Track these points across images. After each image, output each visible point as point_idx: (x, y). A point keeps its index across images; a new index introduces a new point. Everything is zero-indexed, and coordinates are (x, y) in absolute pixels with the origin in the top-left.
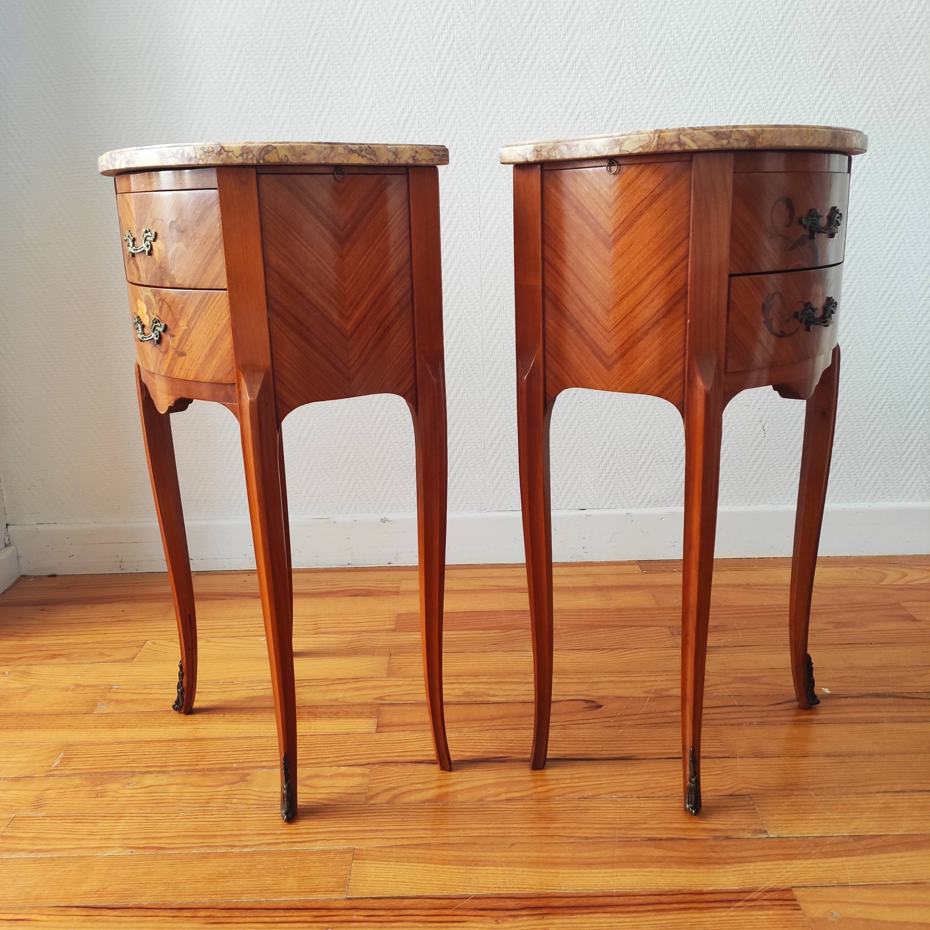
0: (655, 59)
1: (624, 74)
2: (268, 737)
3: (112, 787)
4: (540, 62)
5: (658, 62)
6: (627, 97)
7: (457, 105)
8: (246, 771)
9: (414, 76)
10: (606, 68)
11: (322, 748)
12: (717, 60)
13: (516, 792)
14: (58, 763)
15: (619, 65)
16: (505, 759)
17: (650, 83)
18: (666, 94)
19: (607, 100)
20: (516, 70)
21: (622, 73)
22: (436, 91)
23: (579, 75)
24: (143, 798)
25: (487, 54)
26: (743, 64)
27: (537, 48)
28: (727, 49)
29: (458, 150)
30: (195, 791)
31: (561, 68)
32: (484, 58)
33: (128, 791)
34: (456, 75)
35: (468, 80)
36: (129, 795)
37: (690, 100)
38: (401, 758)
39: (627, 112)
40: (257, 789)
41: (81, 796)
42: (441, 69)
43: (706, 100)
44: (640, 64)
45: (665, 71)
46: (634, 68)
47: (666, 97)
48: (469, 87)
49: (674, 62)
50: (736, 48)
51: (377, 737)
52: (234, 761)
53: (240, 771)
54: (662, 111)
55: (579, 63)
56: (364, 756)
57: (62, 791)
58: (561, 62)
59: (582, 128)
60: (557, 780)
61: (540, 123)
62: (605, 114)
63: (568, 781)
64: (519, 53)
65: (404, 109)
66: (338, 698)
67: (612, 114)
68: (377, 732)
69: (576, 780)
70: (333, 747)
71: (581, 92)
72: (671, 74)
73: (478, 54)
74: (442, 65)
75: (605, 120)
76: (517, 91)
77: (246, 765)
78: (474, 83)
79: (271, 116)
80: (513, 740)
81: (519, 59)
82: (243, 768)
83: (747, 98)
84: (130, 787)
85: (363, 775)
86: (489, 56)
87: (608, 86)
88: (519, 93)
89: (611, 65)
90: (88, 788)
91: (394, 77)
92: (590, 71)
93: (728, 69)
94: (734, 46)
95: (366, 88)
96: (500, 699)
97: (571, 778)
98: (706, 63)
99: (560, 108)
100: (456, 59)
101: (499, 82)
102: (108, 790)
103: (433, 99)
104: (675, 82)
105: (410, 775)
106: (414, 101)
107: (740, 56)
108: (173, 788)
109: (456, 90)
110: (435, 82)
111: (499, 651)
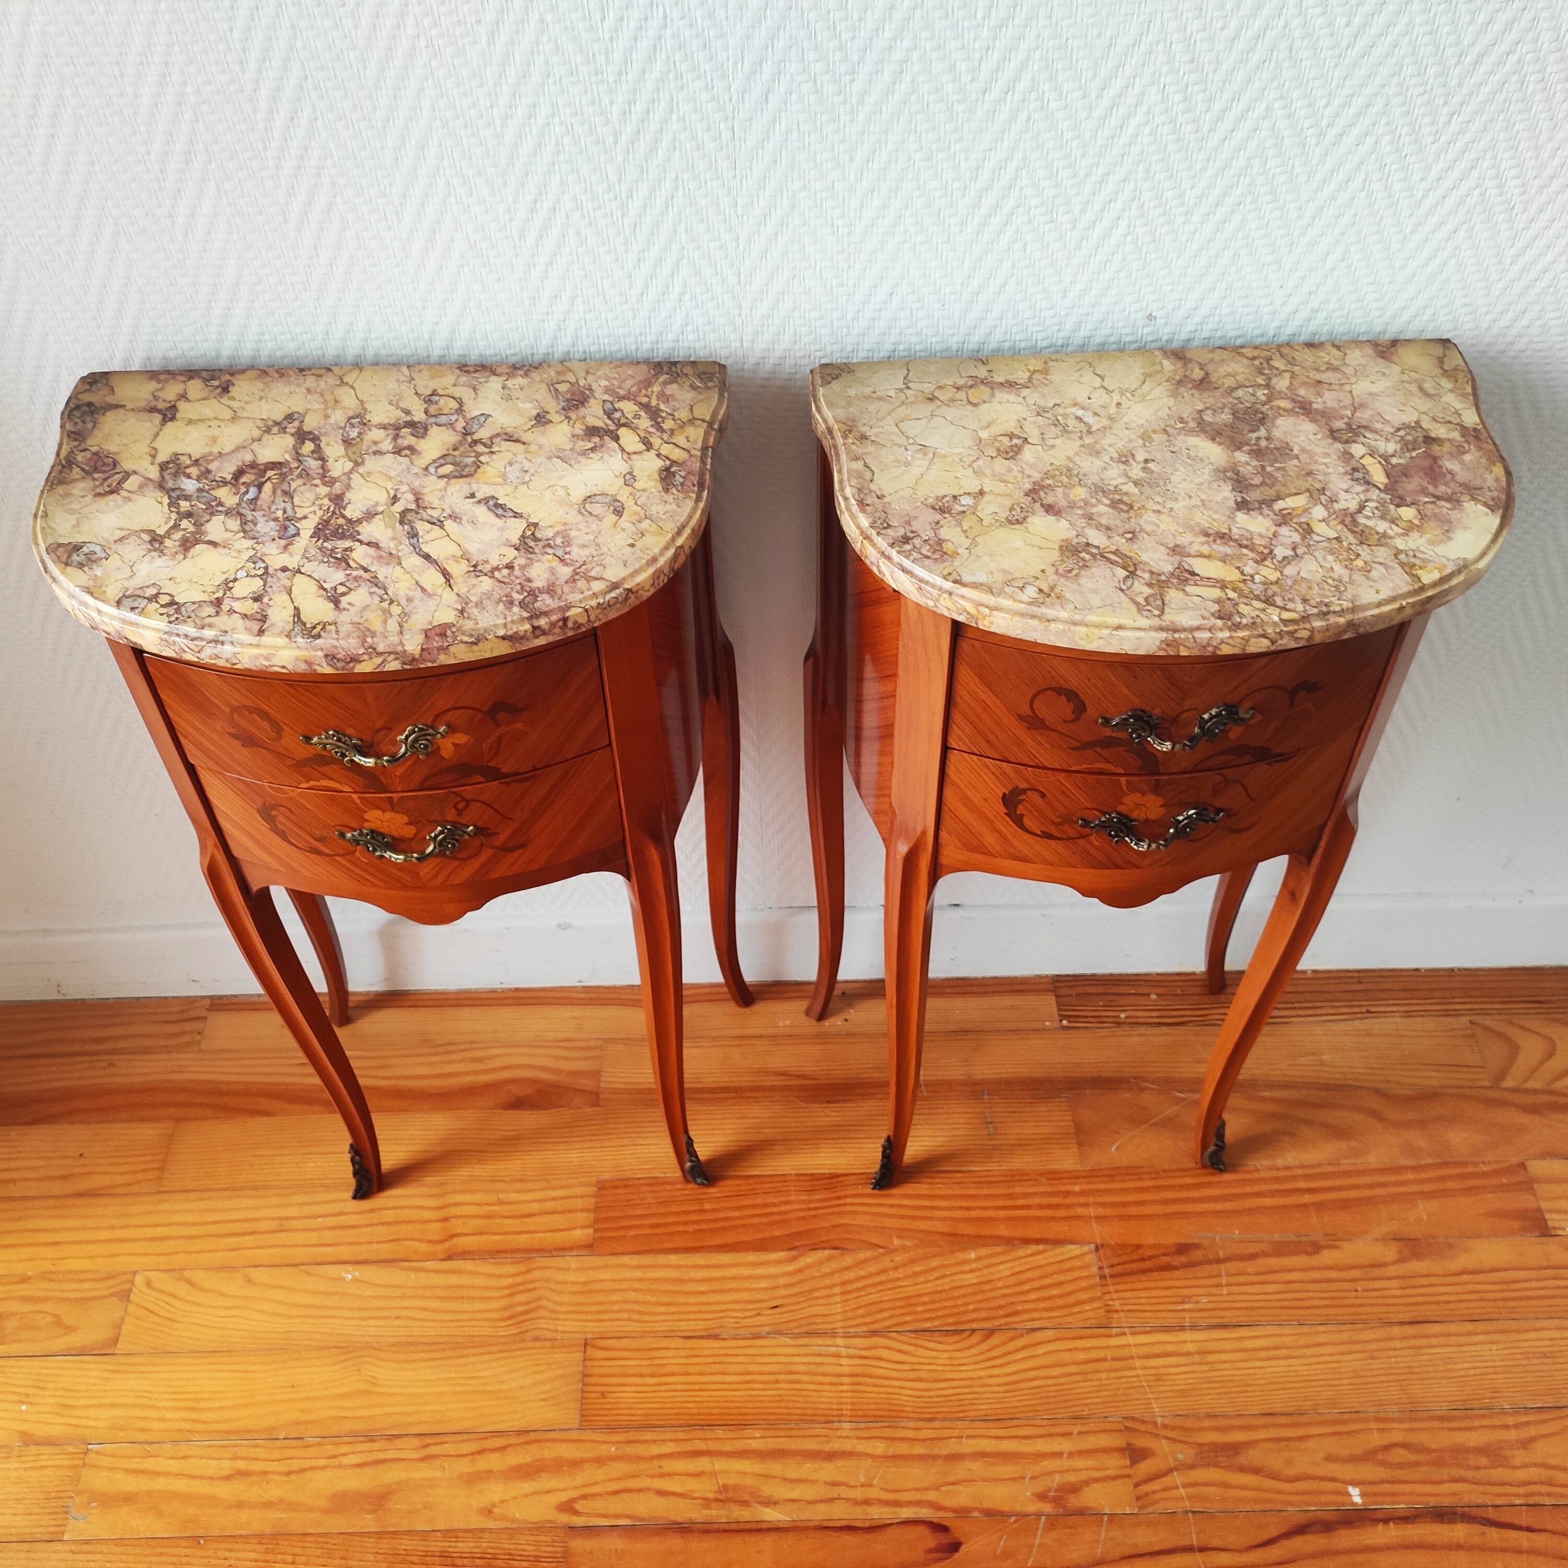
0: (1240, 77)
1: (1148, 113)
4: (913, 81)
5: (1249, 80)
6: (1147, 171)
7: (680, 192)
9: (556, 120)
10: (1099, 96)
12: (1414, 81)
15: (1137, 89)
17: (1218, 135)
18: (1256, 162)
19: (1093, 179)
20: (845, 102)
21: (1142, 110)
22: (620, 158)
23: (1022, 117)
25: (761, 63)
26: (1486, 89)
27: (906, 44)
28: (1449, 52)
29: (687, 297)
31: (974, 97)
32: (755, 73)
34: (674, 116)
35: (709, 128)
37: (1318, 177)
39: (1142, 207)
42: (631, 102)
43: (1361, 178)
44: (1196, 88)
45: (1263, 106)
46: (1178, 97)
47: (1255, 170)
48: (712, 146)
49: (1294, 83)
50: (1476, 50)
54: (1239, 204)
55: (1021, 87)
58: (973, 80)
59: (1017, 246)
61: (906, 232)
62: (1083, 211)
64: (855, 57)
65: (536, 201)
67: (1103, 210)
71: (1024, 158)
72: (1280, 113)
73: (735, 63)
74: (635, 91)
75: (1080, 226)
76: (847, 157)
78: (726, 135)
79: (170, 216)
81: (853, 73)
83: (1475, 174)
86: (768, 69)
87: (1099, 142)
88: (851, 160)
89: (1113, 91)
91: (498, 121)
92: (1053, 105)
93: (1442, 101)
94: (1473, 44)
95: (423, 147)
96: (779, 1516)
98: (1384, 86)
99: (963, 196)
100: (672, 75)
101: (795, 135)
103: (613, 178)
104: (1286, 133)
106: (562, 183)
107: (1483, 69)
109: (677, 154)
110: (615, 134)
111: (780, 1333)
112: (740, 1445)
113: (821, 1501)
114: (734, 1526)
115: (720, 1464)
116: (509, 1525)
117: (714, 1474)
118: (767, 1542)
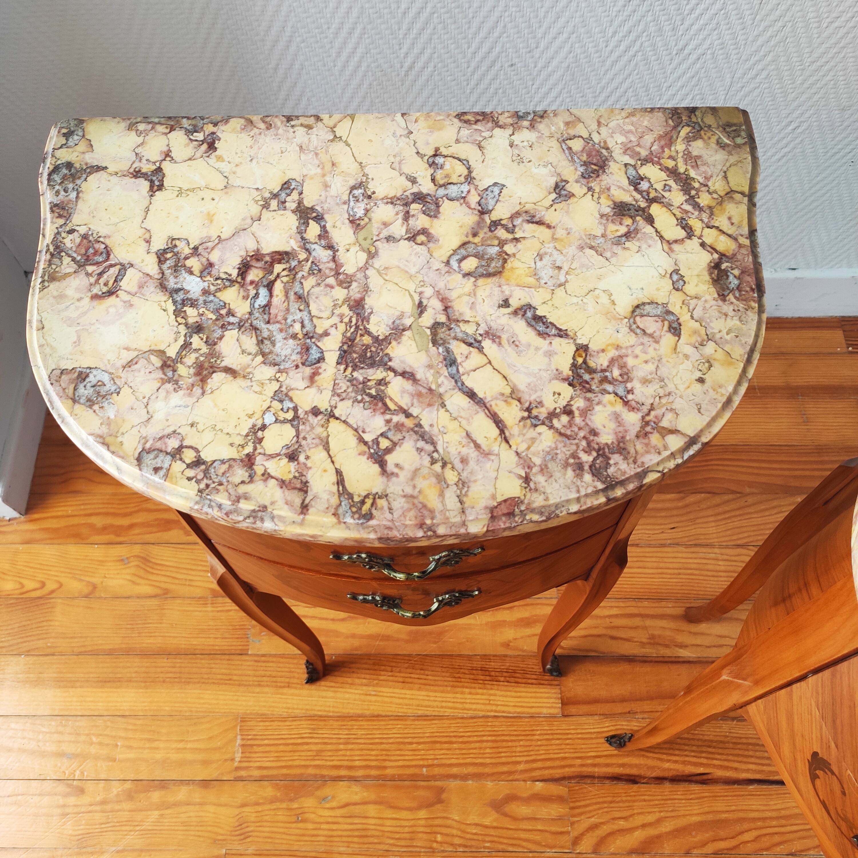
2: (448, 718)
3: (309, 803)
8: (438, 783)
11: (510, 744)
13: (722, 840)
14: (240, 755)
16: (705, 777)
24: (346, 827)
30: (394, 816)
33: (327, 813)
36: (330, 820)
38: (596, 770)
40: (457, 818)
41: (281, 818)
51: (564, 725)
52: (421, 763)
53: (432, 783)
56: (557, 763)
57: (260, 808)
60: (764, 819)
63: (774, 823)
66: (510, 641)
68: (564, 716)
69: (783, 822)
70: (522, 743)
77: (437, 771)
80: (712, 741)
82: (434, 778)
84: (328, 806)
85: (560, 799)
90: (284, 805)
96: (689, 654)
97: (778, 818)
102: (306, 810)
105: (611, 802)
108: (372, 810)
111: (678, 544)
112: (660, 611)
113: (715, 646)
114: (661, 659)
115: (649, 622)
116: (520, 653)
117: (645, 628)
118: (683, 670)
